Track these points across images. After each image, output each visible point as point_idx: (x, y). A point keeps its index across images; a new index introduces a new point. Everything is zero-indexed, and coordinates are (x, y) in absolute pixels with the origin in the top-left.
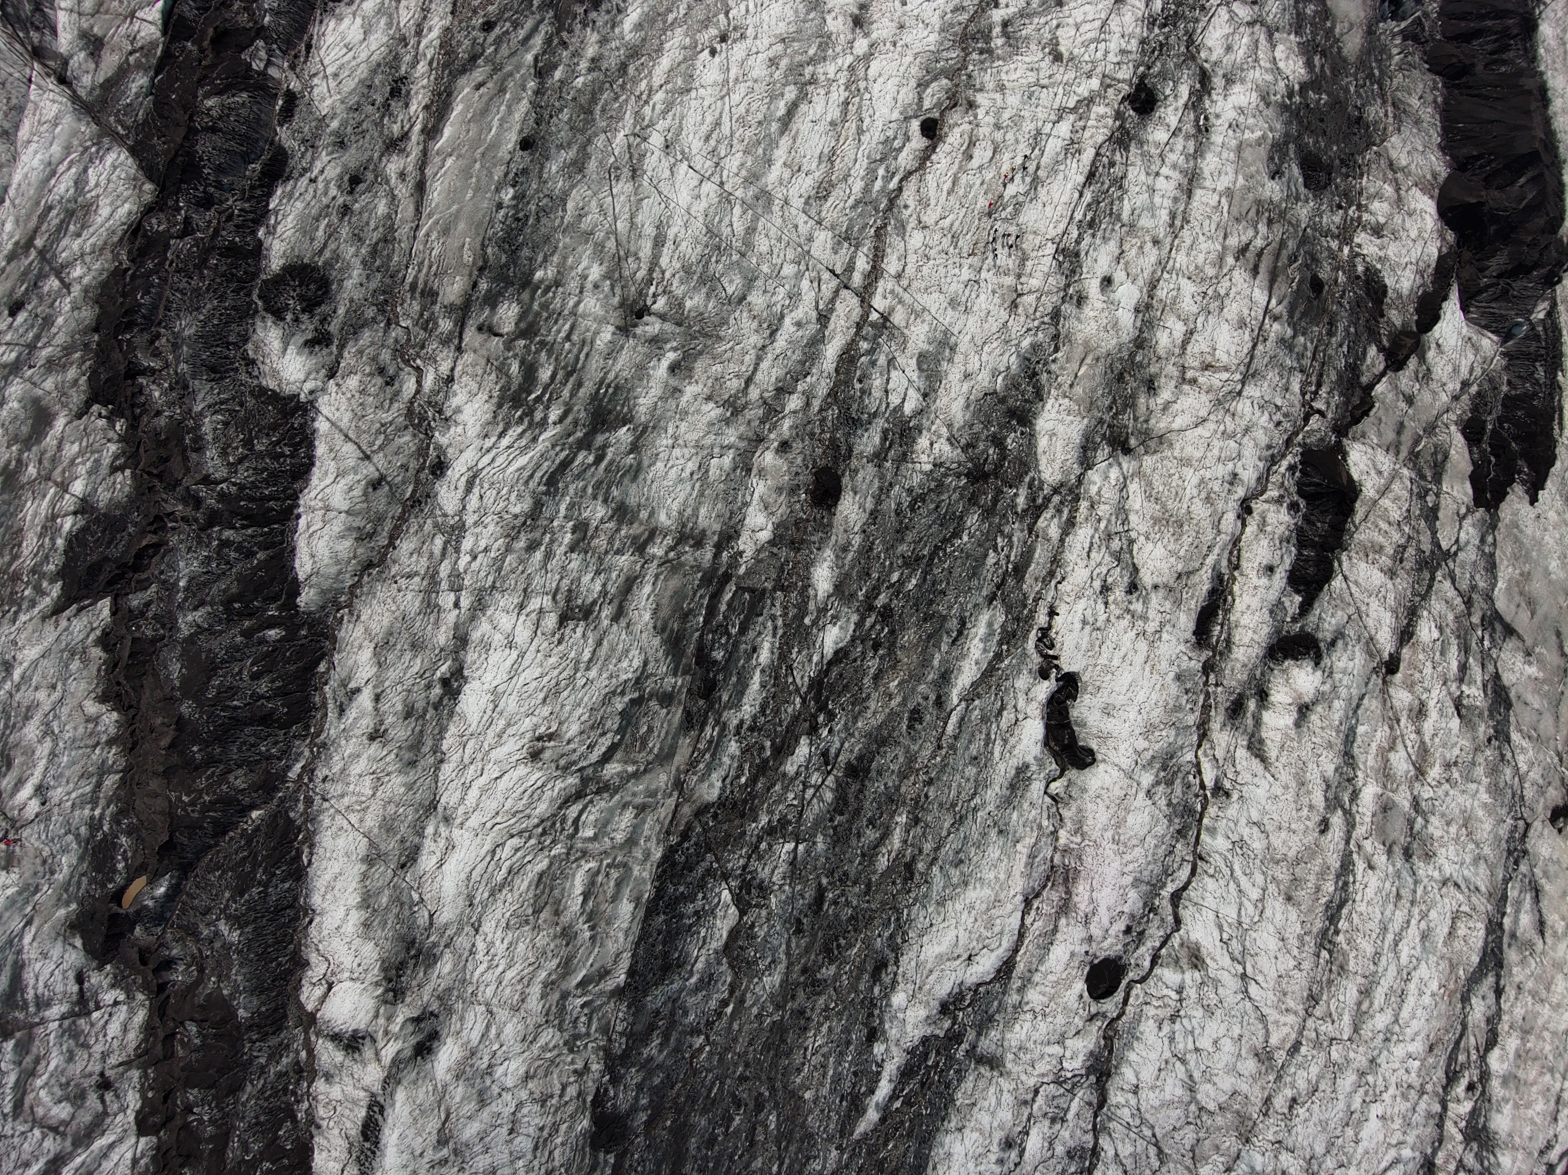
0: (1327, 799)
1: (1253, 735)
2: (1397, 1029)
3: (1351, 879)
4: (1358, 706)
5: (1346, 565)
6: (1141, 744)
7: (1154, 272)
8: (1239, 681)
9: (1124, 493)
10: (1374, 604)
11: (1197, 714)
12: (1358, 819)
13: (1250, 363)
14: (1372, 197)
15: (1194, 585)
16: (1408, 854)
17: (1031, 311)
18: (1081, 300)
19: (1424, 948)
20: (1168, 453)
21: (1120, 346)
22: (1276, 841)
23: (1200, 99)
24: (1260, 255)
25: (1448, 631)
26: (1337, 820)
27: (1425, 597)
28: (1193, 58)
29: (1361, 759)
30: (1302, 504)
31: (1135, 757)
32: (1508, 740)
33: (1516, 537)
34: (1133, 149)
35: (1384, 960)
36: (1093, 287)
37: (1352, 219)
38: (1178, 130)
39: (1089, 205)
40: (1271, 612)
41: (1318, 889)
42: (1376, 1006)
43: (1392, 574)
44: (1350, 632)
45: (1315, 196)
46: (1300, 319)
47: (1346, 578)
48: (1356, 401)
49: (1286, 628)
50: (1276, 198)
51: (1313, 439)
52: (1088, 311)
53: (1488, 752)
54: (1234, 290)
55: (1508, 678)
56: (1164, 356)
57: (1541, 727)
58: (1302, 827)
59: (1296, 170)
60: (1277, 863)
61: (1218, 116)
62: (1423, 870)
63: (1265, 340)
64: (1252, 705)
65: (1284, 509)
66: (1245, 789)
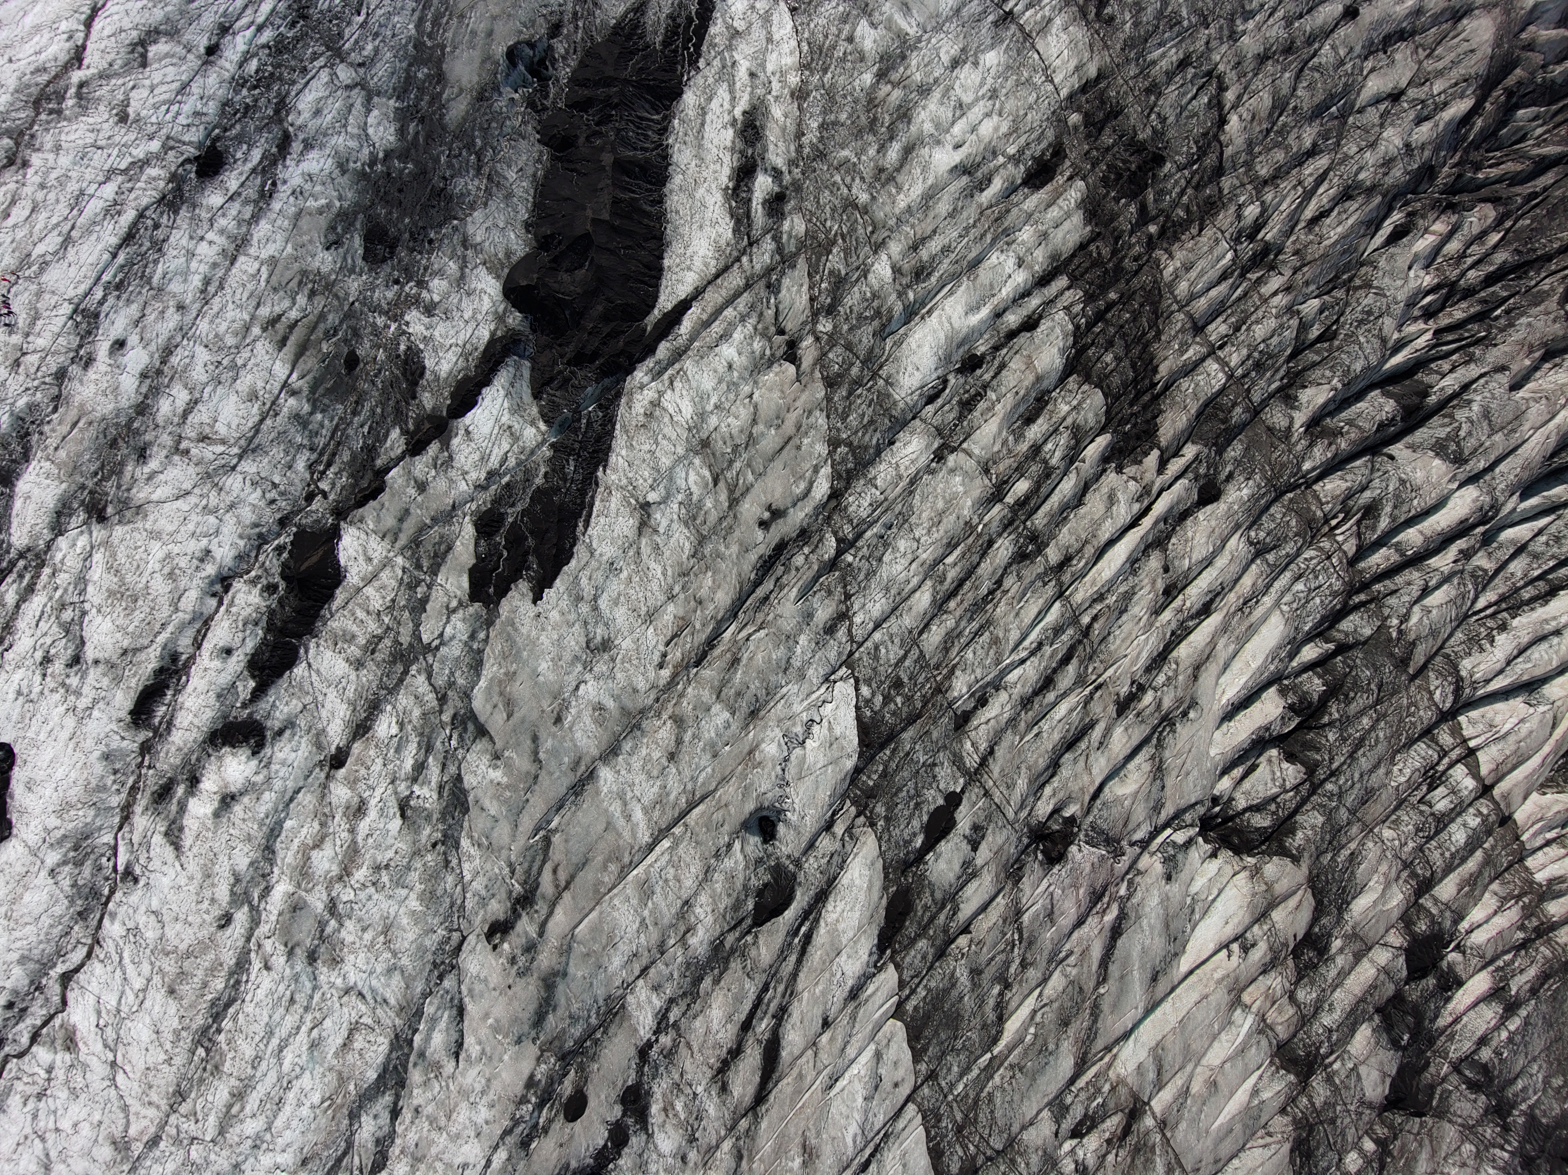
0: (232, 893)
1: (173, 822)
2: (268, 1137)
3: (244, 978)
4: (291, 800)
5: (312, 652)
6: (53, 822)
7: (172, 338)
8: (171, 765)
9: (88, 563)
10: (332, 694)
11: (124, 795)
12: (263, 917)
13: (253, 437)
14: (434, 274)
15: (139, 663)
16: (312, 958)
17: (33, 370)
18: (89, 362)
19: (312, 1057)
20: (140, 525)
21: (118, 412)
22: (170, 933)
23: (274, 163)
24: (293, 326)
25: (409, 727)
26: (241, 916)
27: (393, 691)
28: (281, 121)
29: (280, 854)
30: (282, 585)
31: (43, 835)
32: (457, 846)
33: (509, 635)
34: (184, 212)
35: (264, 1065)
36: (102, 348)
37: (408, 295)
38: (237, 194)
39: (122, 266)
40: (219, 696)
41: (205, 985)
42: (248, 1110)
43: (358, 665)
44: (302, 722)
45: (370, 270)
46: (323, 395)
47: (309, 665)
48: (364, 484)
49: (234, 714)
50: (325, 269)
51: (309, 520)
52: (91, 374)
53: (429, 857)
54: (253, 361)
55: (469, 781)
56: (161, 424)
57: (495, 834)
58: (199, 920)
59: (357, 242)
60: (167, 954)
61: (285, 182)
62: (325, 974)
63: (276, 415)
64: (180, 790)
65: (256, 591)
66: (152, 876)
